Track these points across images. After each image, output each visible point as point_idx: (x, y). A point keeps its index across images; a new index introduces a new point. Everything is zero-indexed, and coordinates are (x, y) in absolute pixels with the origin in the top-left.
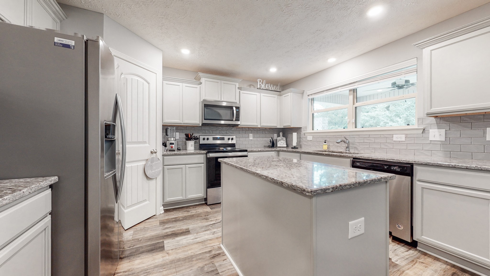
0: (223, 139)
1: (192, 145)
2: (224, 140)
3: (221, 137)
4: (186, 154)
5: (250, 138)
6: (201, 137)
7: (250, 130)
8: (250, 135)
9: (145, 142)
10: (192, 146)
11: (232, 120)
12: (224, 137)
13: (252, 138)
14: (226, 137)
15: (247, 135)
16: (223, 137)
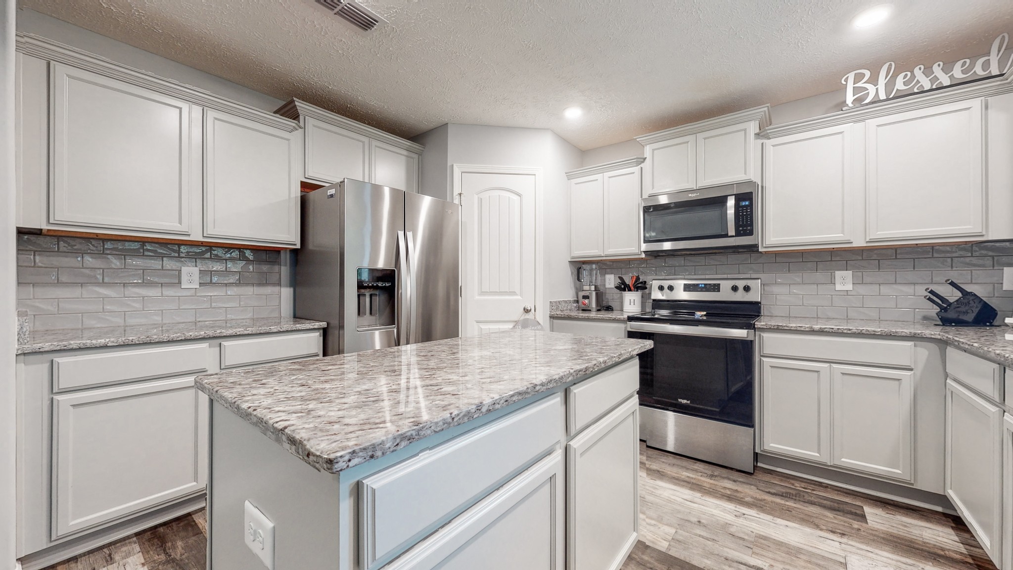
0: (716, 288)
1: (632, 301)
2: (719, 291)
3: (709, 284)
4: (587, 318)
5: (839, 287)
6: (655, 284)
7: (838, 258)
8: (838, 274)
9: (513, 293)
10: (632, 303)
11: (726, 236)
12: (720, 284)
13: (849, 287)
14: (726, 285)
15: (819, 276)
16: (715, 284)
